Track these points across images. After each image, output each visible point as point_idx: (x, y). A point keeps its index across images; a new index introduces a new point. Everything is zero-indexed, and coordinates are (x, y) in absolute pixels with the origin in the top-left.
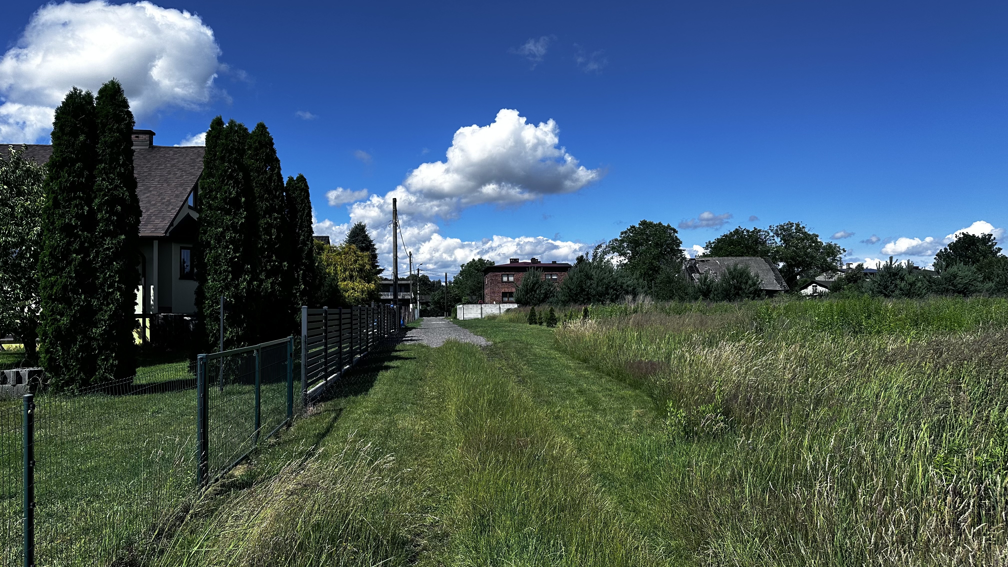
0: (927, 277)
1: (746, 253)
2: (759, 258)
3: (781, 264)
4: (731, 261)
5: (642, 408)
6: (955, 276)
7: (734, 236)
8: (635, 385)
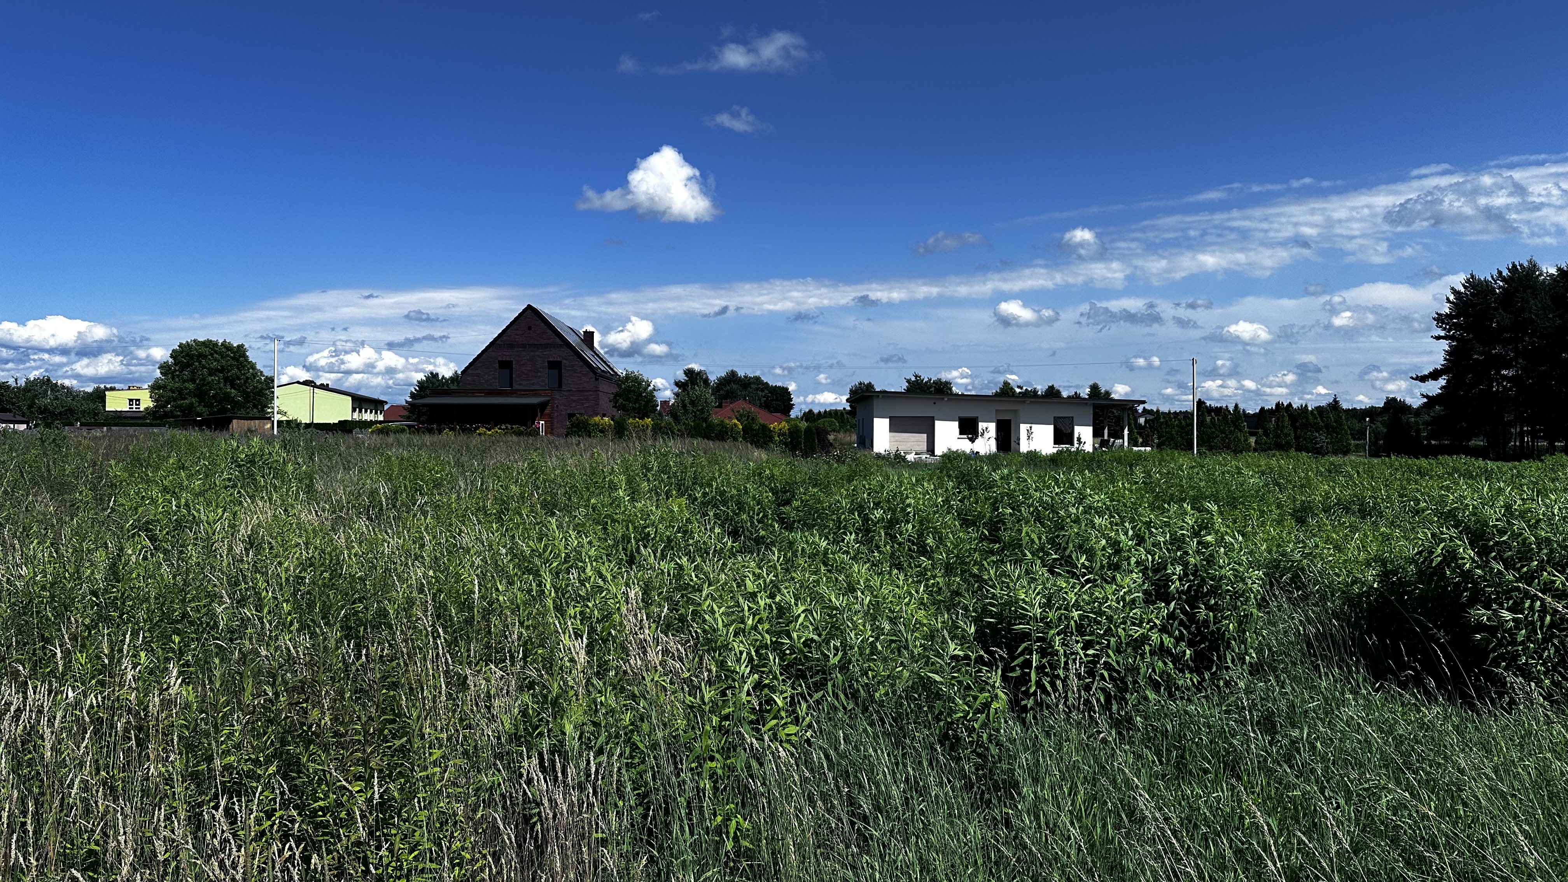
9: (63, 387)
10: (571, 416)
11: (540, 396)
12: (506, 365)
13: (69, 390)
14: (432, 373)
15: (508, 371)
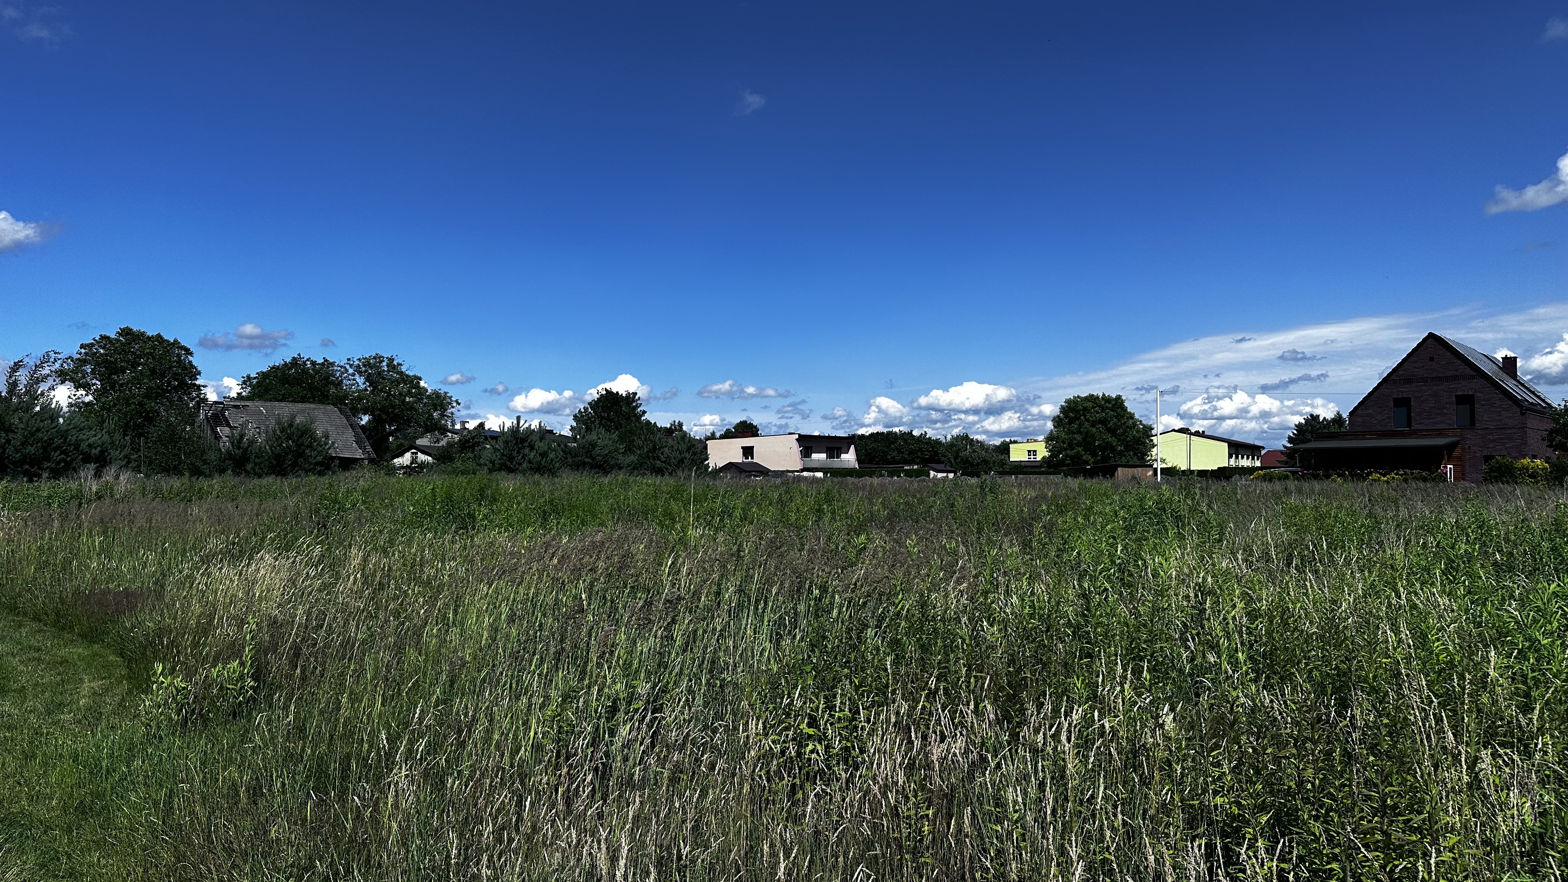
0: (562, 446)
1: (309, 398)
2: (330, 408)
3: (365, 419)
4: (285, 410)
5: (104, 678)
6: (594, 445)
7: (291, 369)
8: (90, 636)
9: (978, 441)
10: (1487, 459)
11: (1448, 436)
12: (1403, 403)
13: (981, 444)
14: (1312, 415)
15: (1405, 409)
